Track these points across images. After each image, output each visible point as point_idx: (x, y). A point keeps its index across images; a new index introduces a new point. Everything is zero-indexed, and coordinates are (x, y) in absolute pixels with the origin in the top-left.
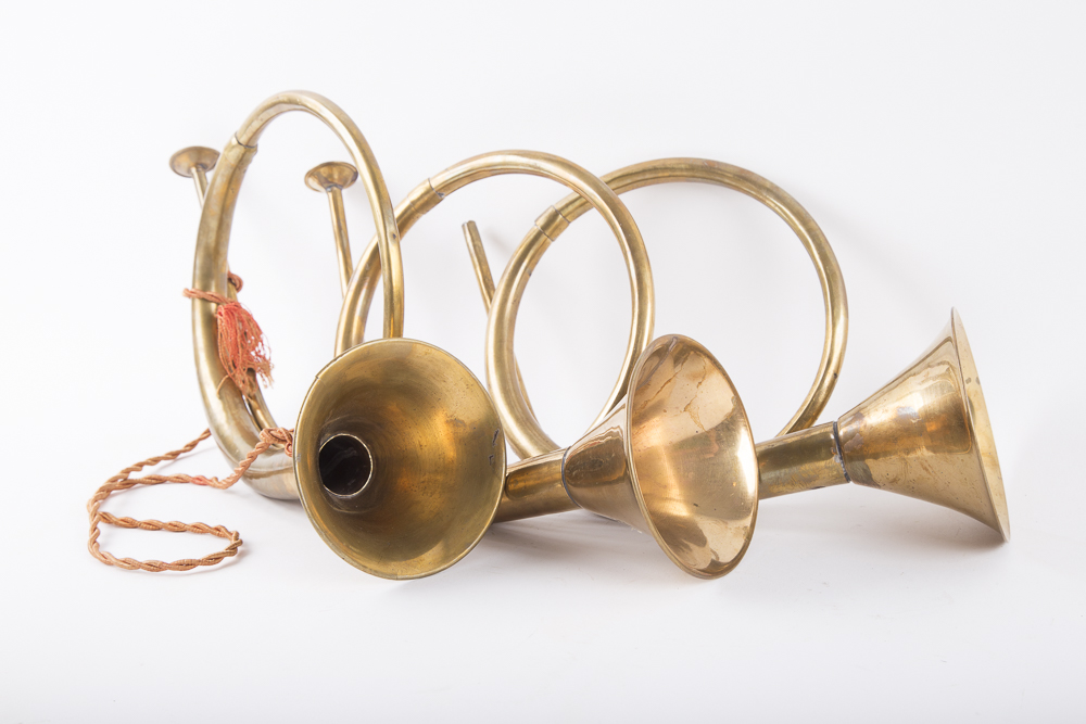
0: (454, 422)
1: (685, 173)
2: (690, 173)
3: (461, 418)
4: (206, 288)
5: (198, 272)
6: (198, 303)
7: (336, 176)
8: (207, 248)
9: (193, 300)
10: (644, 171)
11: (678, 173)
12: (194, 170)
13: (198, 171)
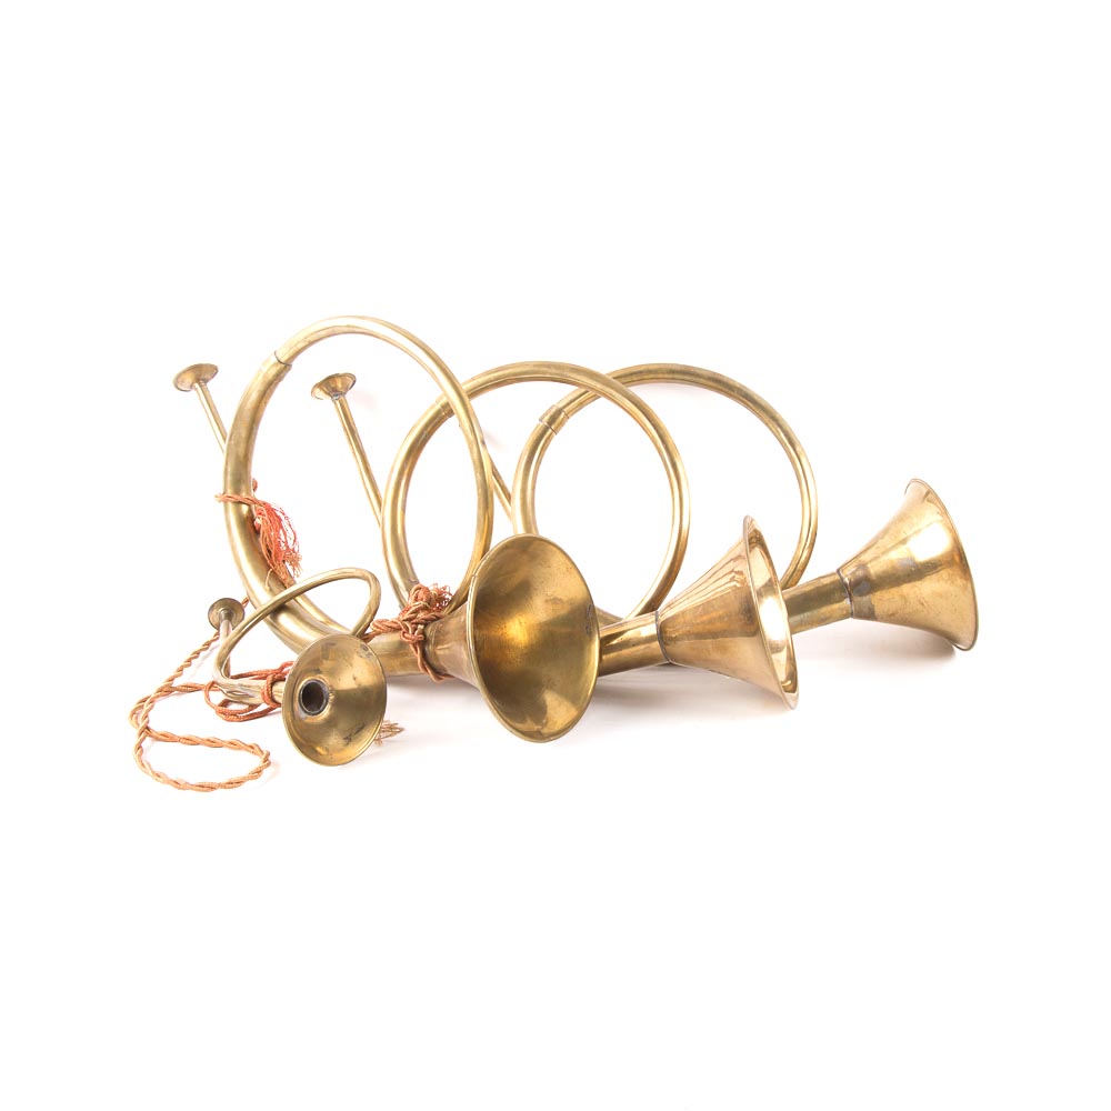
0: (555, 601)
1: (666, 376)
2: (671, 376)
3: (559, 597)
4: (237, 491)
5: (229, 478)
6: (230, 505)
7: (340, 385)
8: (237, 457)
9: (225, 502)
10: (632, 374)
11: (660, 376)
12: (197, 385)
13: (201, 386)
